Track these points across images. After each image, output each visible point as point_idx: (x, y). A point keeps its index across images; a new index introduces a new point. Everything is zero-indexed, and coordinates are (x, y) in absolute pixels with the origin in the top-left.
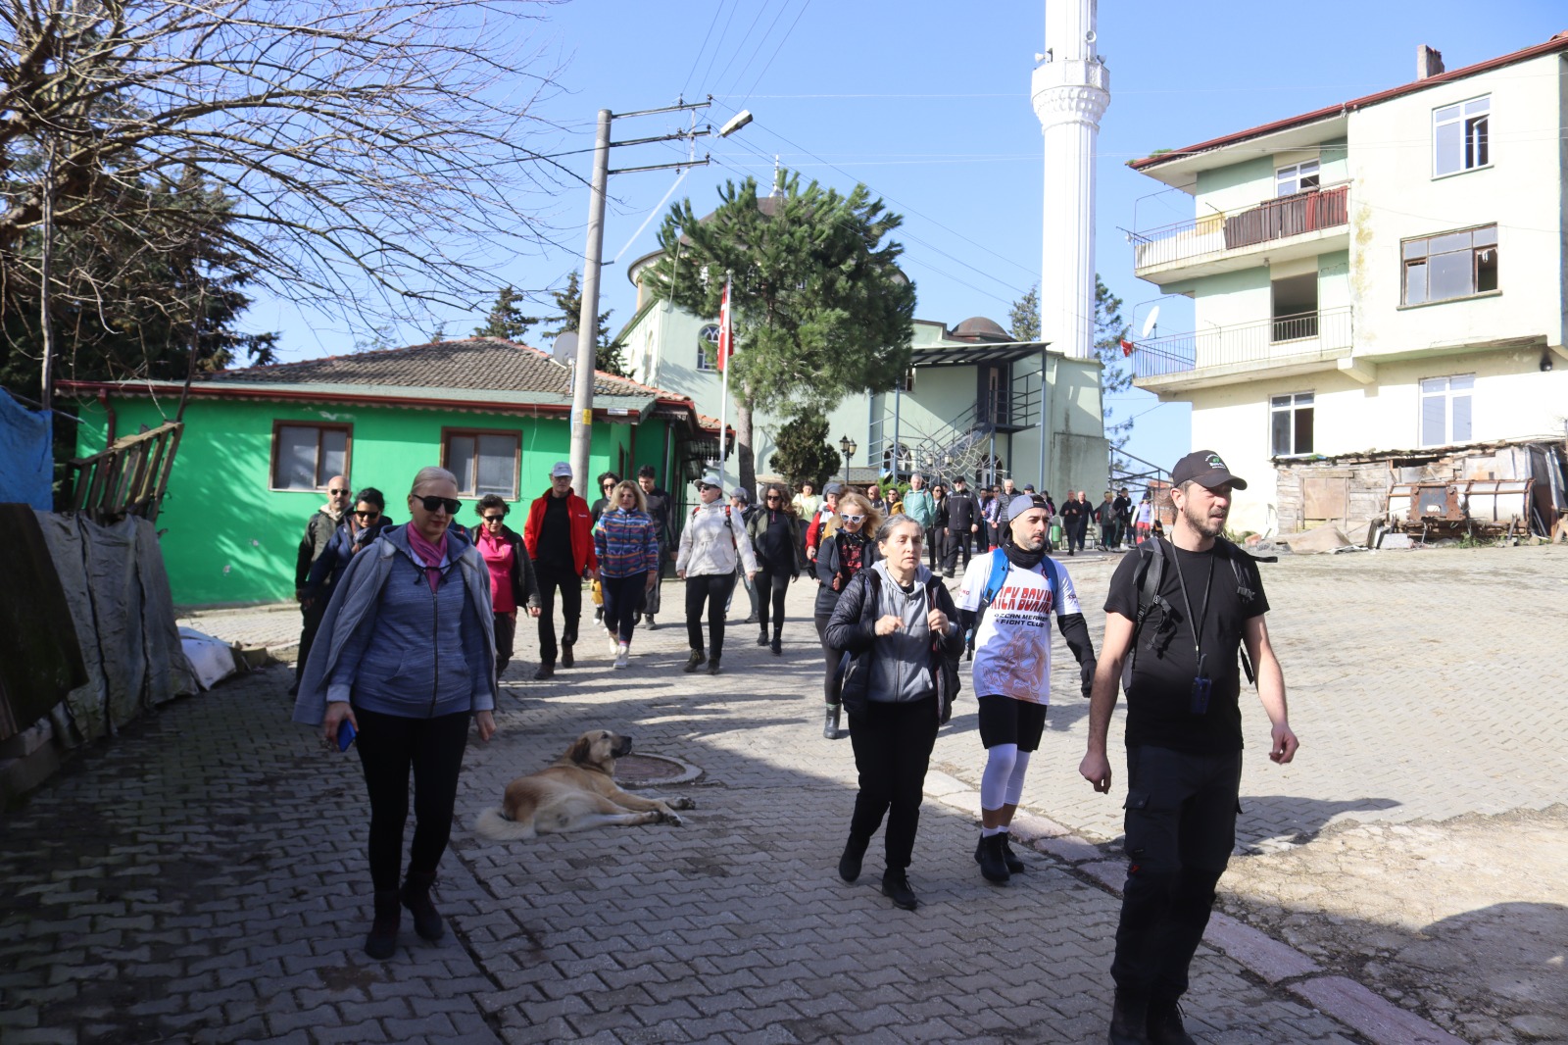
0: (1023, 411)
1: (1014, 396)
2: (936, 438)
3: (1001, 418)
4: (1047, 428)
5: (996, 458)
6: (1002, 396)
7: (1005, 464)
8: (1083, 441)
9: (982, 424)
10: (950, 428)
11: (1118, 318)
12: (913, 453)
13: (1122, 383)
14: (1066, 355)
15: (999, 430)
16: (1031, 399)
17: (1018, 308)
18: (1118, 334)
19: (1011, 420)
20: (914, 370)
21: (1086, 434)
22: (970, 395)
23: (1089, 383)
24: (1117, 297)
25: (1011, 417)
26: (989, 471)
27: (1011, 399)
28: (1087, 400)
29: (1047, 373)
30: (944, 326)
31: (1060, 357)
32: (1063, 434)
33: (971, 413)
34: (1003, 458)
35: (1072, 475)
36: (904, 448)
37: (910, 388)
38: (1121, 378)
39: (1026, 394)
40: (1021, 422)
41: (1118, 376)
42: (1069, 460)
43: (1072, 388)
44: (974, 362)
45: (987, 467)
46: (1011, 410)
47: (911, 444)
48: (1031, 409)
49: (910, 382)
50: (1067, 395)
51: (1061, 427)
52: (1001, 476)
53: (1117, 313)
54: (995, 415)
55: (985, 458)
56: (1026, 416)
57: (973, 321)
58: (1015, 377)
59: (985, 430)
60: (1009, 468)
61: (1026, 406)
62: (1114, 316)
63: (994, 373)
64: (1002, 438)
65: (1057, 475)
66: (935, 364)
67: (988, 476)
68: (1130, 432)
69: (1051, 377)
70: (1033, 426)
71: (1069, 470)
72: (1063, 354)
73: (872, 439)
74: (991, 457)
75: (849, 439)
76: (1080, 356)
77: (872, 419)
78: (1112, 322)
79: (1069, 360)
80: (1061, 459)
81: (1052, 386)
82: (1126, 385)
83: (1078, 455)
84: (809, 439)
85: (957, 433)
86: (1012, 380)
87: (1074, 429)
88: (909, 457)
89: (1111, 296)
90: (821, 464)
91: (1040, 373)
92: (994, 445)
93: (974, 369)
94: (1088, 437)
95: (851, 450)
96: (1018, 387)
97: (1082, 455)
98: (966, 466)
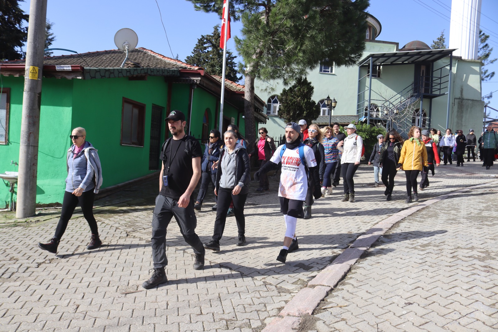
0: (438, 87)
1: (434, 79)
2: (391, 101)
3: (426, 91)
4: (451, 96)
5: (423, 111)
6: (427, 79)
7: (428, 114)
8: (470, 102)
9: (416, 94)
10: (399, 96)
11: (486, 45)
12: (380, 109)
13: (487, 77)
14: (463, 58)
15: (425, 97)
16: (443, 80)
17: (435, 43)
18: (487, 52)
19: (432, 92)
20: (381, 67)
21: (472, 99)
22: (411, 79)
23: (475, 72)
24: (487, 34)
25: (431, 90)
26: (419, 118)
27: (432, 81)
28: (473, 81)
29: (452, 68)
30: (397, 44)
31: (459, 59)
32: (459, 99)
33: (410, 88)
34: (427, 110)
35: (463, 119)
36: (376, 107)
37: (379, 76)
38: (487, 74)
39: (440, 78)
40: (437, 93)
41: (485, 73)
42: (462, 112)
43: (465, 75)
44: (413, 62)
45: (418, 115)
46: (432, 86)
47: (379, 104)
48: (442, 86)
49: (379, 73)
50: (462, 79)
51: (458, 95)
52: (426, 120)
53: (487, 42)
54: (423, 89)
55: (417, 111)
56: (440, 89)
57: (413, 43)
58: (434, 70)
59: (417, 97)
60: (430, 116)
61: (440, 84)
62: (485, 44)
63: (423, 68)
64: (426, 101)
65: (455, 120)
66: (392, 64)
67: (419, 120)
68: (490, 100)
69: (454, 70)
70: (444, 94)
71: (462, 117)
72: (461, 57)
73: (359, 101)
74: (420, 110)
75: (332, 98)
76: (470, 58)
77: (359, 91)
78: (483, 47)
79: (464, 61)
80: (458, 111)
81: (454, 74)
82: (489, 77)
83: (467, 109)
84: (298, 97)
85: (402, 98)
86: (433, 71)
87: (465, 96)
88: (378, 110)
89: (484, 34)
90: (305, 112)
91: (448, 68)
92: (422, 105)
93: (413, 66)
94: (473, 100)
95: (333, 104)
96: (436, 74)
97: (469, 109)
98: (406, 114)
